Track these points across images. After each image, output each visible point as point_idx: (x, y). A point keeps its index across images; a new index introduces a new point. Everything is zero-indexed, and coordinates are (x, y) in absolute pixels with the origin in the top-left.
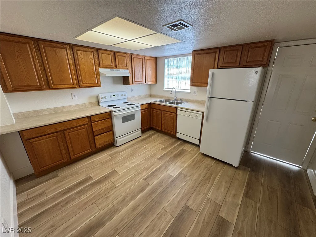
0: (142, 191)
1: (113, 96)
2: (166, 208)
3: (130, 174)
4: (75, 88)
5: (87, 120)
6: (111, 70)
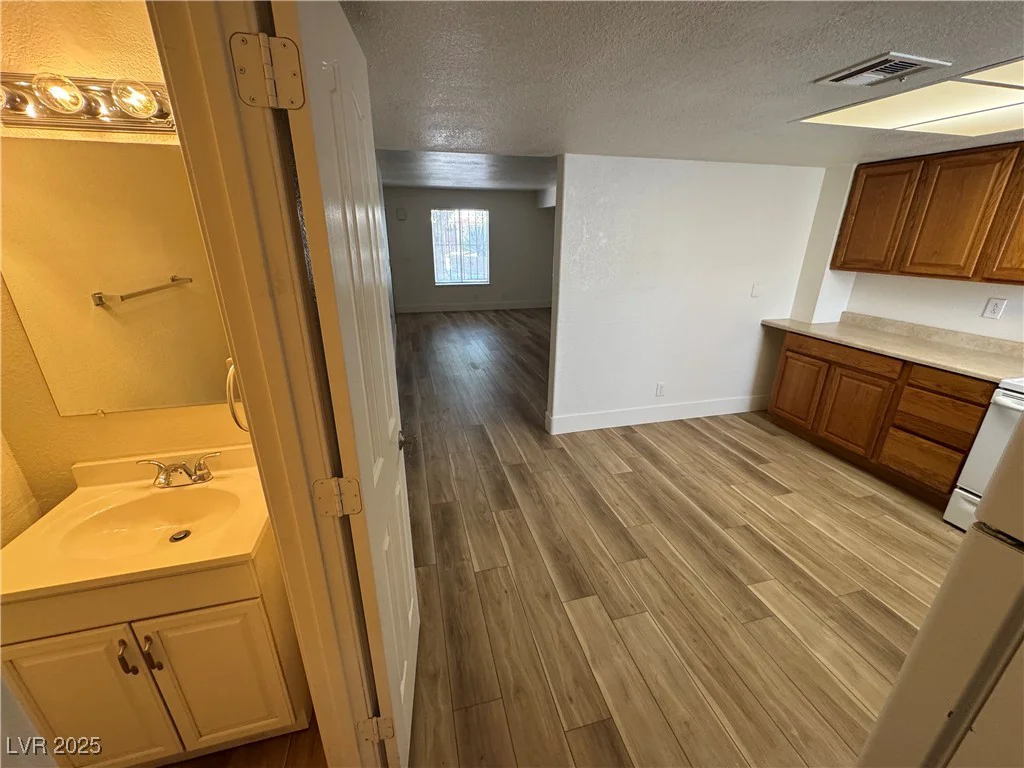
4: (968, 278)
5: (898, 369)
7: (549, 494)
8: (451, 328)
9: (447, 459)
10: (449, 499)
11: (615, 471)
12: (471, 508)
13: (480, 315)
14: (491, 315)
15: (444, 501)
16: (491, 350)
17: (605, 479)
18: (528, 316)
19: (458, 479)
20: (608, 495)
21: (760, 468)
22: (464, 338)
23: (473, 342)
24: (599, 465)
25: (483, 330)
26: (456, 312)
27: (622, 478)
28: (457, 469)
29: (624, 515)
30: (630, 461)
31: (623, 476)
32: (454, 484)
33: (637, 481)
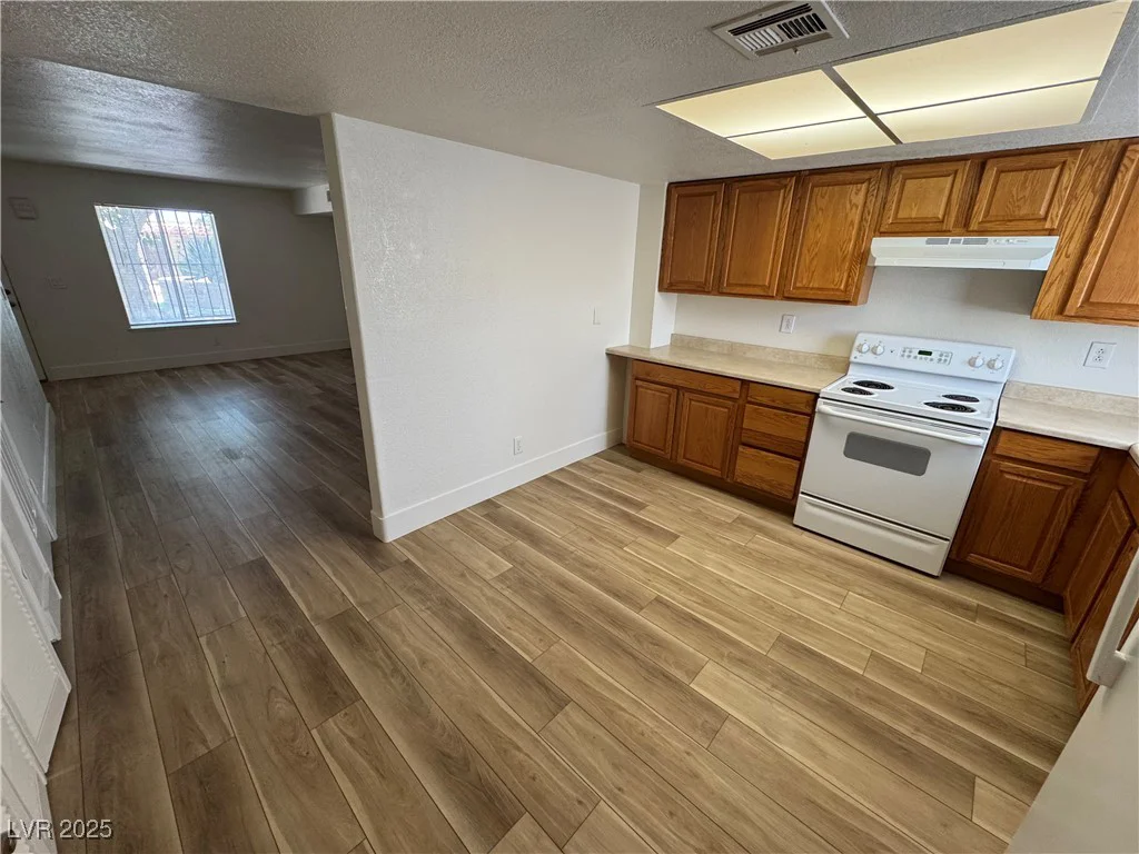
0: (617, 595)
1: (921, 353)
2: (561, 645)
3: (672, 568)
4: (772, 297)
5: (738, 389)
6: (928, 243)
7: (405, 649)
8: (174, 394)
9: (198, 650)
10: (214, 740)
11: (490, 575)
12: (265, 740)
13: (227, 369)
14: (249, 368)
15: (202, 751)
16: (256, 421)
17: (482, 591)
18: (310, 364)
19: (229, 687)
20: (493, 619)
21: (641, 515)
22: (203, 409)
23: (221, 414)
24: (466, 572)
25: (238, 392)
26: (179, 369)
27: (502, 582)
28: (221, 665)
29: (523, 643)
30: (505, 552)
31: (502, 578)
32: (219, 701)
33: (521, 582)
